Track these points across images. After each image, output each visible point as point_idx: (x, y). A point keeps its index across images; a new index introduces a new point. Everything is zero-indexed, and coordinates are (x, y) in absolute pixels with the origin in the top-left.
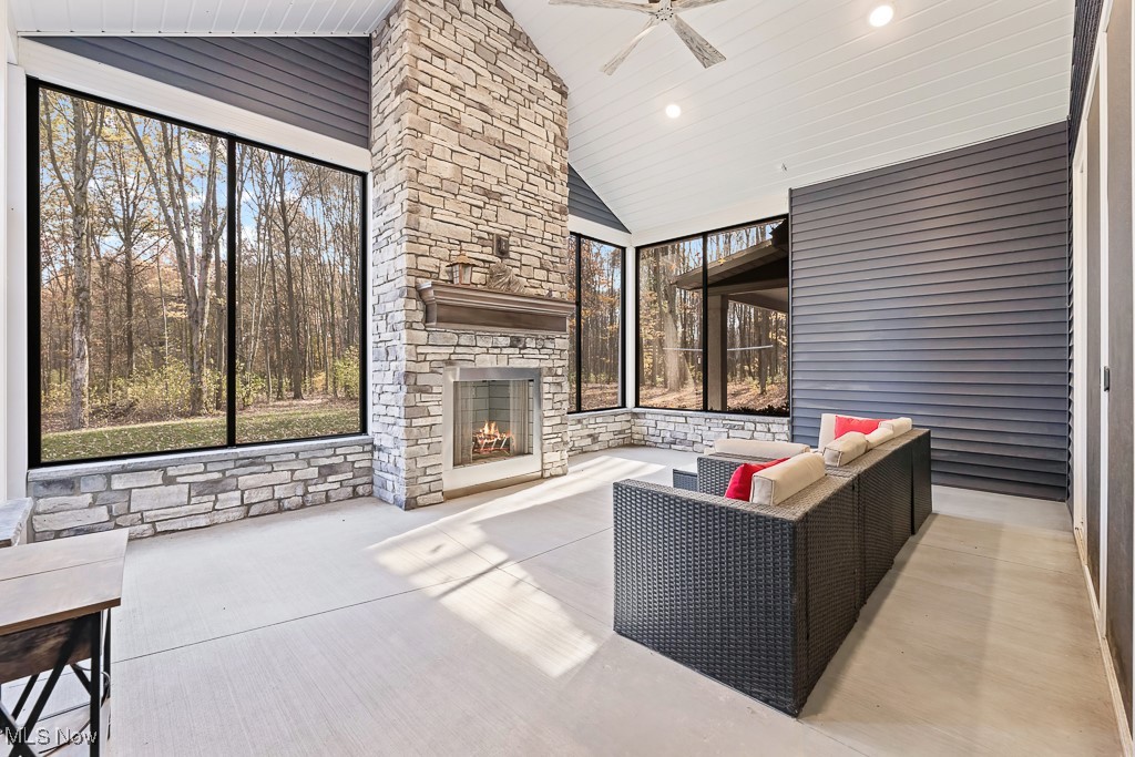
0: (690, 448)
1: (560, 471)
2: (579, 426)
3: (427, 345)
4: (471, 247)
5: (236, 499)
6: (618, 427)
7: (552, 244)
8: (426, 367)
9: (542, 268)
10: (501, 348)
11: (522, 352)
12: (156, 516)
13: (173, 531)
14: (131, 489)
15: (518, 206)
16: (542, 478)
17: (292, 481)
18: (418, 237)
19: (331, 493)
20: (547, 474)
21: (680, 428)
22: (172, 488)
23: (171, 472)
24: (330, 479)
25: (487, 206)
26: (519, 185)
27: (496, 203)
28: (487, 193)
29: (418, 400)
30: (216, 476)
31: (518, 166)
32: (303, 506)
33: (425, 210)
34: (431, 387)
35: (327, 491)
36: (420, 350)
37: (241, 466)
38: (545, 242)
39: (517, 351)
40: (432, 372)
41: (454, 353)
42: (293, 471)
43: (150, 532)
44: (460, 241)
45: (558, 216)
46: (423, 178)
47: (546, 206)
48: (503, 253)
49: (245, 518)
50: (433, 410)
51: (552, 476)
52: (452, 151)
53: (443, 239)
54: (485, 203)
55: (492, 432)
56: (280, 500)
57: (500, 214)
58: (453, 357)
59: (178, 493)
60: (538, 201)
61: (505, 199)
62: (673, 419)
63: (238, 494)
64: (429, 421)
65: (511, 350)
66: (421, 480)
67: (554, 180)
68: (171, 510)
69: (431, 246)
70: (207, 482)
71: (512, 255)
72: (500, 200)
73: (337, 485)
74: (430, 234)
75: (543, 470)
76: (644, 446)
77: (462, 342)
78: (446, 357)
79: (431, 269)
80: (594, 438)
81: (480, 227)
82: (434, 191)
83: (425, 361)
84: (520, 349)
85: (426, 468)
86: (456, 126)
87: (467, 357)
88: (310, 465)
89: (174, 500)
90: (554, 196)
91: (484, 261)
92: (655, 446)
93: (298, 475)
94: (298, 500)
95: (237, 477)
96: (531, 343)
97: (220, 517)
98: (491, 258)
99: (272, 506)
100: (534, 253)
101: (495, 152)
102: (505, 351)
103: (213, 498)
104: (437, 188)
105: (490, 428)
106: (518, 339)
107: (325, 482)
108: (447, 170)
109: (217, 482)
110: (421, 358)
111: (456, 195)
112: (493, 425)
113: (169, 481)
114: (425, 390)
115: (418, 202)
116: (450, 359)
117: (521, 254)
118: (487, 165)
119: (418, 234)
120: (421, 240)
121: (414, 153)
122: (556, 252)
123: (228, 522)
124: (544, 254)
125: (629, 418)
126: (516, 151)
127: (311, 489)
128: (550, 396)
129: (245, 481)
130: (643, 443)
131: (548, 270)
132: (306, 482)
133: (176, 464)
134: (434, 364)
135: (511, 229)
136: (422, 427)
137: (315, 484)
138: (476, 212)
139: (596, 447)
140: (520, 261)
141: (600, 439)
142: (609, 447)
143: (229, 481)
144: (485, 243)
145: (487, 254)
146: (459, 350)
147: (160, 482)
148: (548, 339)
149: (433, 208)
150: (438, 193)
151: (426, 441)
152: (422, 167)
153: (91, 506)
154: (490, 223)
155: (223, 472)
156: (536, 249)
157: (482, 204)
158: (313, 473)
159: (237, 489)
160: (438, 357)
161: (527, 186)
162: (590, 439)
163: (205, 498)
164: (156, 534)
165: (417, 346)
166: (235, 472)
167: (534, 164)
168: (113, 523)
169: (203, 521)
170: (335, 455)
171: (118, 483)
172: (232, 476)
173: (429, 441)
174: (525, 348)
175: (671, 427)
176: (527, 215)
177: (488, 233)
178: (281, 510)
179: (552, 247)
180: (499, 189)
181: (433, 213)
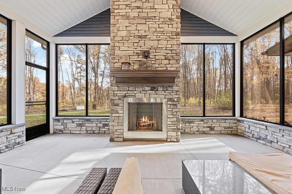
0: (269, 145)
1: (175, 140)
2: (202, 122)
3: (118, 91)
4: (134, 57)
5: (85, 129)
6: (227, 125)
7: (171, 49)
8: (117, 98)
9: (166, 59)
10: (146, 91)
11: (156, 92)
12: (71, 129)
13: (74, 133)
14: (67, 123)
15: (155, 38)
16: (166, 141)
17: (96, 126)
18: (114, 57)
19: (106, 131)
20: (169, 140)
21: (263, 132)
22: (73, 124)
23: (73, 120)
24: (106, 127)
25: (140, 41)
26: (154, 30)
27: (144, 39)
28: (140, 37)
29: (114, 108)
30: (81, 123)
31: (154, 23)
32: (99, 133)
33: (117, 48)
34: (119, 104)
35: (105, 131)
36: (115, 92)
37: (86, 121)
38: (167, 49)
39: (154, 92)
40: (120, 99)
41: (127, 93)
42: (97, 124)
43: (70, 133)
44: (129, 56)
45: (175, 37)
46: (116, 39)
47: (168, 34)
48: (146, 57)
49: (87, 133)
50: (120, 112)
51: (171, 141)
52: (126, 26)
53: (123, 56)
54: (139, 40)
55: (146, 120)
56: (94, 131)
57: (146, 43)
58: (127, 94)
59: (74, 125)
60: (164, 33)
61: (148, 37)
62: (258, 126)
63: (85, 127)
64: (118, 115)
65: (151, 92)
66: (115, 133)
67: (172, 23)
68: (73, 129)
69: (119, 59)
70: (79, 124)
71: (151, 57)
72: (146, 38)
73: (107, 130)
74: (118, 56)
75: (167, 138)
76: (243, 136)
77: (130, 89)
78: (124, 95)
79: (118, 67)
80: (212, 128)
81: (137, 49)
82: (120, 42)
83: (117, 96)
84: (155, 91)
85: (117, 130)
86: (128, 18)
87: (132, 94)
88: (101, 123)
89: (73, 127)
90: (171, 30)
91: (139, 61)
92: (248, 138)
93: (98, 125)
94: (97, 131)
95: (85, 123)
96: (160, 89)
97: (82, 132)
98: (141, 59)
99: (92, 132)
100: (162, 54)
101: (144, 21)
102: (148, 92)
103: (80, 127)
104: (121, 40)
105: (145, 119)
106: (154, 88)
107: (104, 128)
108: (124, 33)
109: (81, 124)
110: (115, 95)
111: (128, 41)
112: (146, 118)
113: (73, 122)
114: (117, 105)
115: (115, 46)
116: (125, 95)
117: (155, 55)
118: (140, 27)
119: (114, 56)
120: (116, 58)
121: (113, 31)
122: (174, 52)
123: (83, 134)
124: (167, 54)
125: (236, 122)
126: (153, 18)
127: (101, 129)
128: (171, 109)
129: (87, 125)
130: (242, 135)
131: (169, 60)
132: (100, 127)
133: (74, 119)
134: (120, 97)
135: (151, 47)
136: (115, 116)
137: (102, 128)
138: (136, 44)
139: (213, 132)
140: (155, 58)
141: (215, 129)
142: (221, 134)
143: (83, 124)
144: (139, 54)
145: (141, 58)
146: (128, 92)
147: (71, 122)
148: (169, 87)
149: (120, 47)
150: (122, 42)
151: (117, 121)
152: (116, 35)
153: (61, 125)
154: (141, 47)
155: (82, 122)
156: (163, 52)
157: (138, 41)
158: (101, 125)
159: (85, 126)
160: (121, 95)
161: (158, 30)
162: (209, 129)
163: (79, 127)
164: (71, 133)
165: (114, 91)
166: (84, 122)
167: (162, 20)
168: (64, 130)
169: (78, 132)
170: (107, 121)
171: (65, 121)
172: (84, 123)
173: (118, 121)
174: (158, 90)
175: (258, 130)
176: (158, 40)
177: (141, 51)
178: (94, 133)
179: (172, 50)
180: (145, 34)
181: (120, 49)
